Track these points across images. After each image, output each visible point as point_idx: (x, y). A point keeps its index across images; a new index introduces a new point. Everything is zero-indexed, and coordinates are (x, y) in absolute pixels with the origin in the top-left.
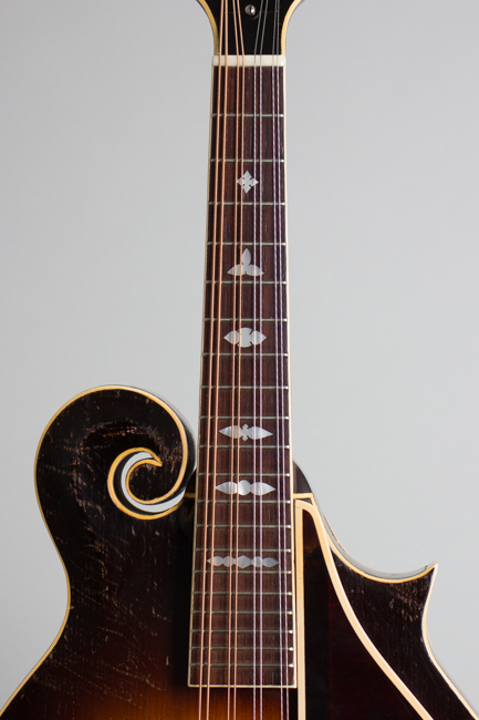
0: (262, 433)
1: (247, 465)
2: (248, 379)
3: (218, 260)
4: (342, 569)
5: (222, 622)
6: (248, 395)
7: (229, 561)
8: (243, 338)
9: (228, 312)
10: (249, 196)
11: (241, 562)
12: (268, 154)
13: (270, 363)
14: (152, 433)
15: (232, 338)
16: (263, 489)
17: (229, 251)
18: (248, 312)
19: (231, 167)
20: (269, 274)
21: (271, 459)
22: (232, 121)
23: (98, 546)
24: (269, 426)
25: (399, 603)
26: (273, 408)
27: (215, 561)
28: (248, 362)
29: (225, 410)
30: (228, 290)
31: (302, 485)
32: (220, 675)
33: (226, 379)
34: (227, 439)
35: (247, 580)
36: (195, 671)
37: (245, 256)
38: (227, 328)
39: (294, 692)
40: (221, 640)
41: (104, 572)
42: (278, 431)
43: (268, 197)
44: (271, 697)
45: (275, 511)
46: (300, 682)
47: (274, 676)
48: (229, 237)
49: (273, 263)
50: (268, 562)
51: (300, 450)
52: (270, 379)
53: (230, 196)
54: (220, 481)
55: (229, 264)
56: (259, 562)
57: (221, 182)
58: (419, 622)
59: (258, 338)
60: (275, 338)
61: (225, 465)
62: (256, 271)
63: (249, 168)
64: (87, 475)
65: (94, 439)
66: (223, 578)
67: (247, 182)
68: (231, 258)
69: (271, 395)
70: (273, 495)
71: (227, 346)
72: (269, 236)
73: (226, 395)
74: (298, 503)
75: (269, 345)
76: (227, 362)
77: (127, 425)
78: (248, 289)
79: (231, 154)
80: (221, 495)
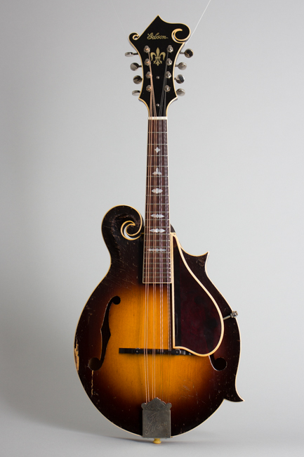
0: (162, 216)
1: (158, 225)
2: (158, 202)
3: (150, 171)
4: (184, 253)
5: (152, 266)
6: (158, 206)
7: (153, 250)
8: (157, 191)
9: (152, 184)
10: (158, 154)
11: (156, 250)
12: (163, 142)
13: (164, 198)
14: (133, 217)
15: (154, 191)
16: (162, 231)
17: (153, 168)
18: (158, 184)
19: (153, 146)
20: (163, 174)
21: (165, 223)
22: (153, 134)
23: (118, 247)
24: (164, 214)
25: (199, 262)
26: (165, 209)
27: (150, 250)
28: (158, 198)
29: (152, 210)
30: (153, 178)
31: (173, 230)
32: (151, 280)
33: (152, 202)
34: (152, 218)
35: (158, 255)
36: (145, 279)
37: (157, 169)
38: (152, 188)
39: (171, 284)
40: (151, 271)
41: (120, 254)
42: (166, 215)
43: (163, 154)
44: (165, 285)
45: (165, 237)
46: (172, 282)
47: (165, 280)
48: (153, 164)
49: (164, 171)
50: (164, 250)
51: (172, 221)
52: (164, 202)
53: (153, 154)
54: (151, 229)
55: (153, 172)
56: (161, 250)
57: (151, 150)
58: (204, 267)
59: (161, 191)
60: (165, 191)
61: (152, 225)
62: (160, 174)
63: (158, 146)
64: (115, 228)
65: (117, 219)
66: (152, 255)
67: (157, 150)
68: (153, 170)
69: (164, 206)
70: (165, 232)
71: (152, 193)
72: (163, 164)
73: (152, 206)
74: (172, 234)
75: (164, 193)
76: (152, 197)
77: (126, 215)
78: (158, 178)
79: (153, 143)
80: (151, 232)
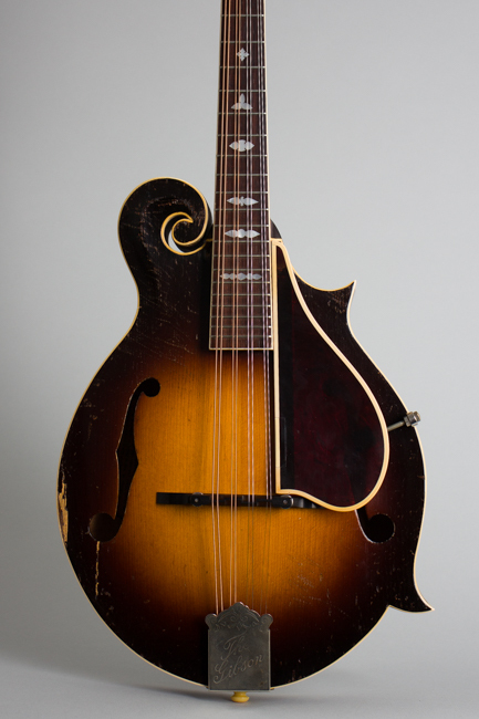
0: (252, 202)
1: (243, 220)
2: (243, 170)
3: (226, 100)
4: (300, 283)
5: (229, 312)
6: (244, 180)
7: (233, 276)
8: (241, 146)
9: (231, 131)
10: (244, 63)
11: (240, 276)
12: (255, 38)
14: (187, 203)
15: (234, 146)
16: (253, 234)
17: (232, 95)
18: (244, 131)
19: (233, 46)
20: (256, 109)
21: (258, 217)
22: (233, 19)
23: (156, 271)
24: (256, 197)
25: (333, 303)
26: (259, 185)
27: (225, 276)
28: (243, 160)
29: (230, 188)
30: (232, 118)
31: (276, 234)
32: (228, 343)
33: (231, 170)
34: (231, 205)
35: (243, 287)
36: (213, 340)
37: (241, 98)
38: (231, 140)
39: (272, 352)
40: (229, 322)
41: (159, 286)
42: (262, 200)
43: (255, 63)
44: (258, 354)
45: (260, 247)
46: (275, 346)
47: (259, 343)
48: (232, 87)
49: (258, 102)
50: (256, 277)
51: (275, 213)
52: (257, 170)
53: (232, 63)
54: (227, 230)
55: (232, 102)
56: (250, 276)
57: (228, 55)
58: (345, 313)
59: (250, 146)
60: (260, 145)
61: (230, 220)
62: (248, 107)
63: (244, 46)
64: (149, 229)
65: (153, 207)
66: (229, 286)
67: (242, 54)
68: (233, 100)
69: (257, 180)
70: (258, 237)
71: (231, 151)
72: (256, 86)
73: (231, 180)
74: (274, 242)
75: (256, 150)
76: (231, 160)
77: (172, 199)
78: (244, 118)
79: (233, 38)
80: (228, 238)
